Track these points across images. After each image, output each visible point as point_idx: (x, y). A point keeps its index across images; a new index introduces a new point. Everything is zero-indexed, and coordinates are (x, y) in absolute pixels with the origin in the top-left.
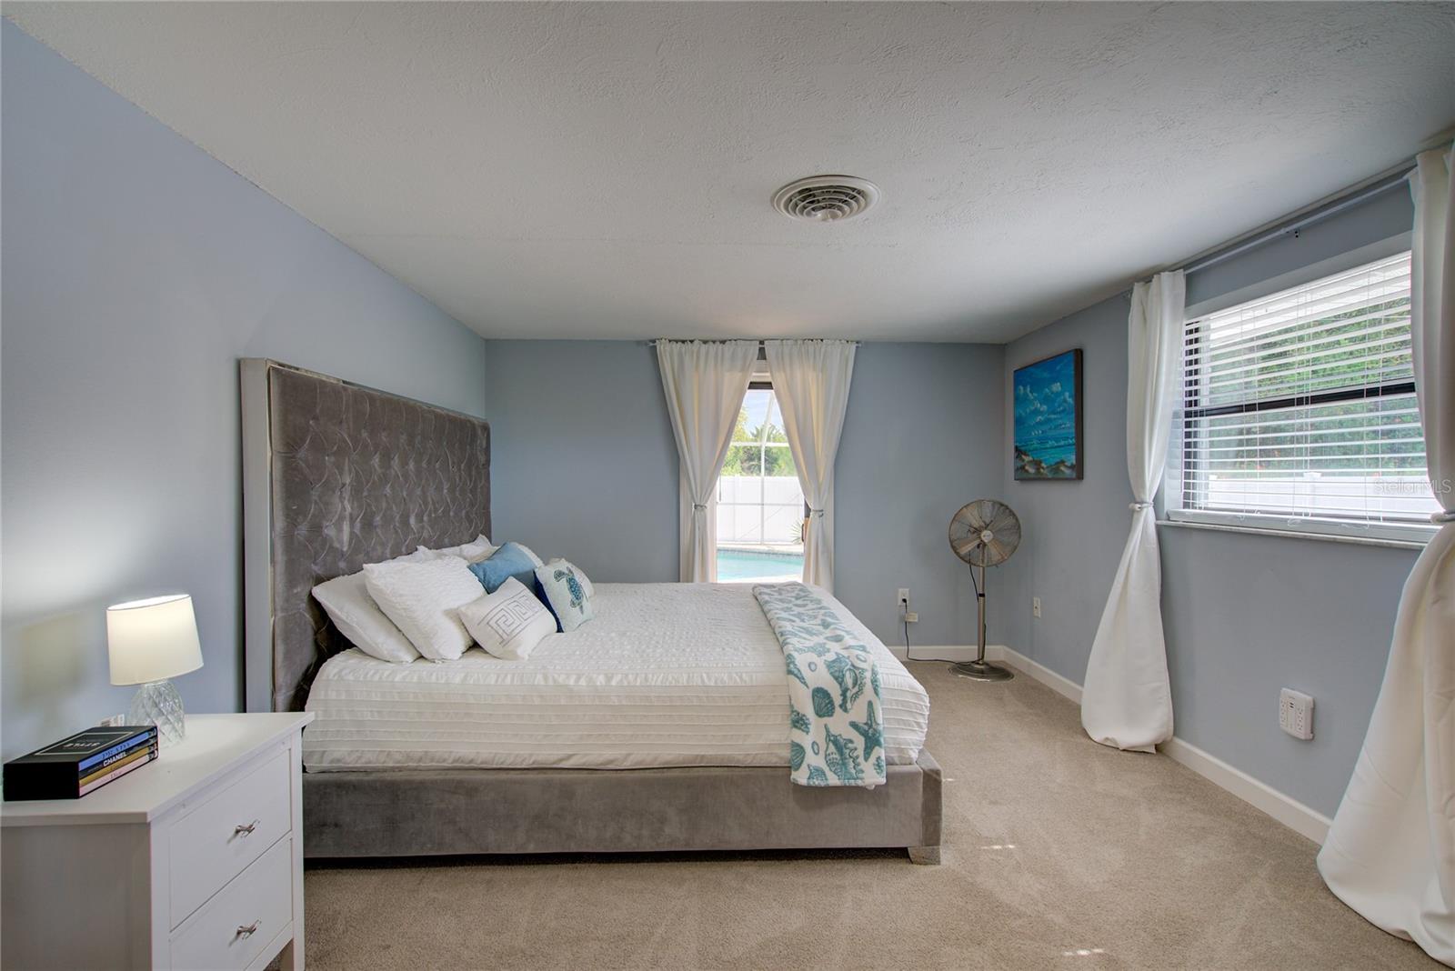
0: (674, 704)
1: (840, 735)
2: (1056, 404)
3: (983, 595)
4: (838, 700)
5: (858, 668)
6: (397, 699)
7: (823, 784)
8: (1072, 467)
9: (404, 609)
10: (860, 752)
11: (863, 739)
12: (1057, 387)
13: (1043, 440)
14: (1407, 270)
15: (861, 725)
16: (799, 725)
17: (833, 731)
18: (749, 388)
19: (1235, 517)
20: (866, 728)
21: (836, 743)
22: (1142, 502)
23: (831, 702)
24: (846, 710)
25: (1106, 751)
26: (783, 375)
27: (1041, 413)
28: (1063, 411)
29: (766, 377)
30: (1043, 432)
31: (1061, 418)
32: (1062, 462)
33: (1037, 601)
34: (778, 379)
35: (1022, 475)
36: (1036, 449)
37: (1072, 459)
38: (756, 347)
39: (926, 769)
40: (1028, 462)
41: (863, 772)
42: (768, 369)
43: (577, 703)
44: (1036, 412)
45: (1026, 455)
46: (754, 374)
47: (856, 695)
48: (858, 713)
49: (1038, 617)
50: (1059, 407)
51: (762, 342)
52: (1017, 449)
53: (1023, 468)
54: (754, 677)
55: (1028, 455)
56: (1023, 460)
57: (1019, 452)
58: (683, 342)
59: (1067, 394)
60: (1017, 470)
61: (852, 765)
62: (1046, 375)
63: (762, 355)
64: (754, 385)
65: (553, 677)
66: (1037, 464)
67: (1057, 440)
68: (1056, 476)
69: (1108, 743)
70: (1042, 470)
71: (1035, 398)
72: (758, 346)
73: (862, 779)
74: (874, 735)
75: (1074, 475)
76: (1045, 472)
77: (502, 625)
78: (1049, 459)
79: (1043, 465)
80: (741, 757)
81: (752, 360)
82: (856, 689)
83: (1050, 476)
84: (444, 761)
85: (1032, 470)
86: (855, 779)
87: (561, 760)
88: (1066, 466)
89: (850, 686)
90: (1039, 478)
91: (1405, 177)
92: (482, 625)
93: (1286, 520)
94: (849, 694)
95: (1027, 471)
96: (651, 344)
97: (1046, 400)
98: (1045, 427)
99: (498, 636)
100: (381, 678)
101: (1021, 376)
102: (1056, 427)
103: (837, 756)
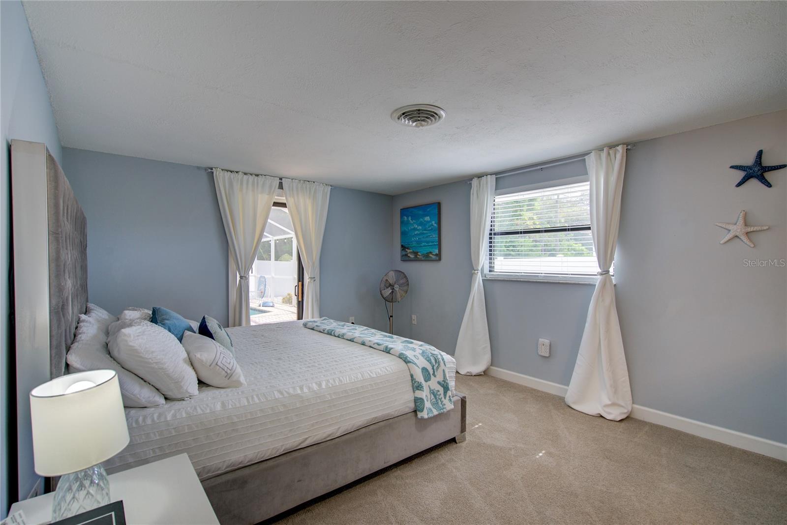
0: (360, 391)
1: (434, 389)
2: (427, 227)
3: (392, 316)
4: (431, 372)
5: (435, 355)
6: (174, 434)
7: (433, 415)
8: (436, 255)
9: (156, 363)
10: (442, 396)
11: (442, 388)
12: (427, 218)
13: (419, 242)
14: (588, 187)
15: (441, 382)
16: (419, 388)
17: (432, 388)
18: (273, 206)
19: (517, 275)
20: (443, 383)
21: (433, 393)
22: (478, 270)
23: (429, 373)
24: (435, 376)
25: (469, 377)
26: (292, 199)
27: (418, 230)
28: (432, 229)
29: (282, 200)
30: (419, 239)
31: (430, 233)
32: (431, 253)
33: (414, 317)
34: (290, 202)
35: (405, 258)
36: (414, 247)
37: (437, 251)
38: (277, 181)
39: (461, 397)
40: (410, 252)
41: (445, 405)
42: (284, 195)
43: (307, 404)
44: (415, 229)
45: (408, 249)
46: (276, 197)
47: (438, 368)
48: (439, 377)
49: (415, 324)
50: (429, 227)
51: (281, 179)
52: (402, 246)
53: (406, 255)
54: (392, 368)
55: (410, 249)
56: (407, 251)
57: (404, 248)
58: (231, 172)
59: (433, 222)
60: (402, 256)
61: (440, 403)
62: (421, 212)
63: (281, 186)
64: (276, 204)
65: (285, 391)
66: (416, 253)
67: (428, 242)
68: (427, 259)
69: (468, 374)
70: (418, 256)
71: (414, 223)
72: (278, 181)
73: (445, 408)
74: (446, 385)
75: (438, 258)
76: (420, 257)
77: (226, 364)
78: (423, 251)
79: (419, 254)
80: (393, 413)
81: (275, 188)
82: (437, 365)
83: (423, 259)
84: (219, 469)
85: (412, 256)
86: (442, 409)
87: (302, 443)
88: (433, 255)
89: (434, 364)
90: (416, 259)
91: (585, 157)
92: (212, 367)
93: (538, 276)
94: (435, 368)
95: (409, 257)
96: (210, 170)
97: (421, 224)
98: (421, 237)
99: (224, 372)
100: (153, 420)
101: (404, 212)
102: (427, 237)
103: (435, 400)
